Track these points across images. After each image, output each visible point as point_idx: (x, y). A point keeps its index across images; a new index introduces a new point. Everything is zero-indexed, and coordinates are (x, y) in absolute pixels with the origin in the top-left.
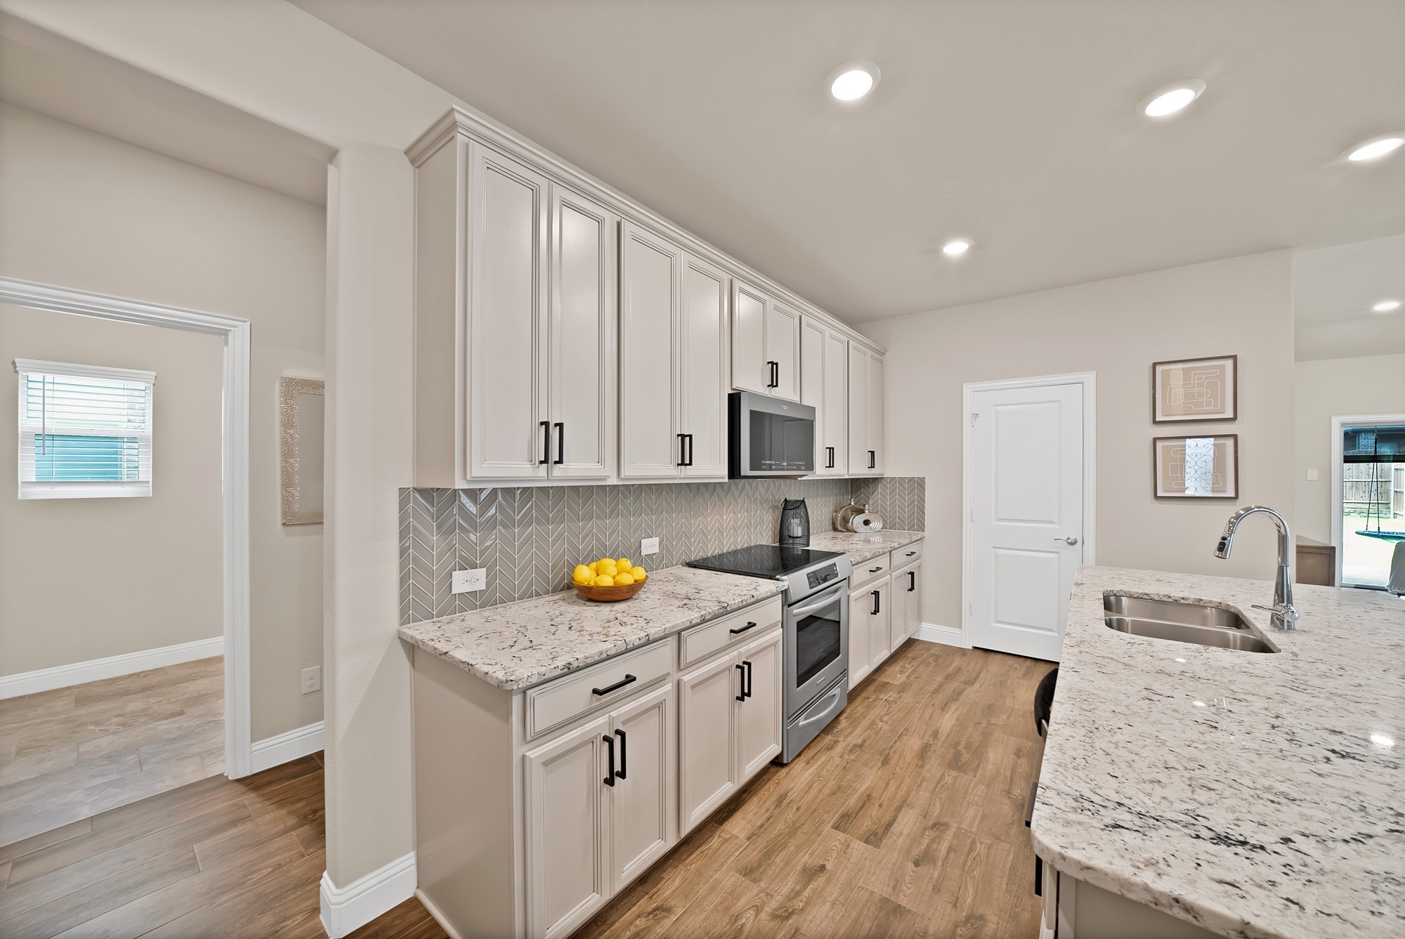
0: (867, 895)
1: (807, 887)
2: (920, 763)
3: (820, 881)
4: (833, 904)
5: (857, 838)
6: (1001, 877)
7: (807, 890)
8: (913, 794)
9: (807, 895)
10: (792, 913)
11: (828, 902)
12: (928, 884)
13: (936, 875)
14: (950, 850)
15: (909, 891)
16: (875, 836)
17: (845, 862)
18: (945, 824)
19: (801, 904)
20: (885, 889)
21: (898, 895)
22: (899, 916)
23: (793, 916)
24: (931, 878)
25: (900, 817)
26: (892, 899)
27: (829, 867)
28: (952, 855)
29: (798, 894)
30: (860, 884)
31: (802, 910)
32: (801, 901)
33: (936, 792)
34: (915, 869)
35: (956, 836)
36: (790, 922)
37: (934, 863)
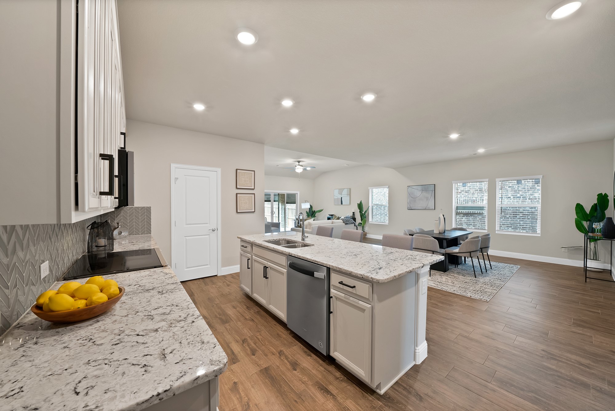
0: (256, 375)
1: (240, 393)
2: (214, 329)
3: (240, 387)
4: (253, 387)
5: (230, 365)
6: (272, 339)
7: (241, 393)
8: (226, 339)
9: (243, 394)
10: (248, 403)
11: (251, 388)
12: (263, 356)
13: (261, 353)
14: (255, 344)
15: (262, 362)
16: (234, 359)
17: (238, 374)
18: (245, 339)
19: (246, 398)
20: (257, 369)
21: (261, 366)
22: (269, 370)
23: (250, 404)
24: (261, 354)
25: (232, 348)
26: (262, 369)
27: (236, 381)
28: (257, 344)
29: (241, 397)
30: (251, 374)
31: (249, 399)
32: (245, 398)
33: (230, 333)
34: (255, 356)
35: (251, 340)
36: (251, 406)
37: (256, 350)
